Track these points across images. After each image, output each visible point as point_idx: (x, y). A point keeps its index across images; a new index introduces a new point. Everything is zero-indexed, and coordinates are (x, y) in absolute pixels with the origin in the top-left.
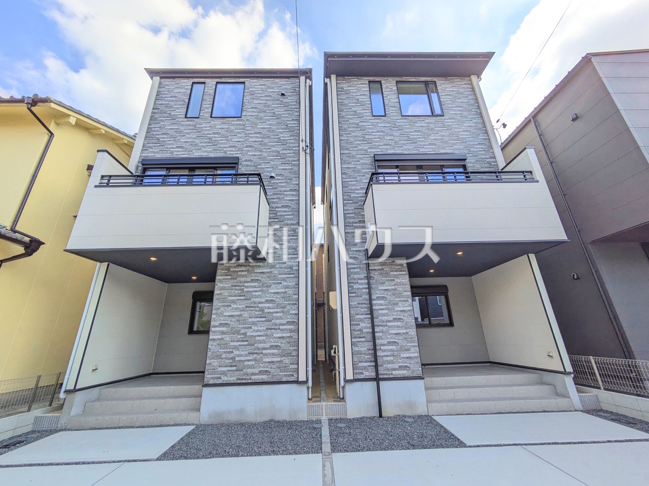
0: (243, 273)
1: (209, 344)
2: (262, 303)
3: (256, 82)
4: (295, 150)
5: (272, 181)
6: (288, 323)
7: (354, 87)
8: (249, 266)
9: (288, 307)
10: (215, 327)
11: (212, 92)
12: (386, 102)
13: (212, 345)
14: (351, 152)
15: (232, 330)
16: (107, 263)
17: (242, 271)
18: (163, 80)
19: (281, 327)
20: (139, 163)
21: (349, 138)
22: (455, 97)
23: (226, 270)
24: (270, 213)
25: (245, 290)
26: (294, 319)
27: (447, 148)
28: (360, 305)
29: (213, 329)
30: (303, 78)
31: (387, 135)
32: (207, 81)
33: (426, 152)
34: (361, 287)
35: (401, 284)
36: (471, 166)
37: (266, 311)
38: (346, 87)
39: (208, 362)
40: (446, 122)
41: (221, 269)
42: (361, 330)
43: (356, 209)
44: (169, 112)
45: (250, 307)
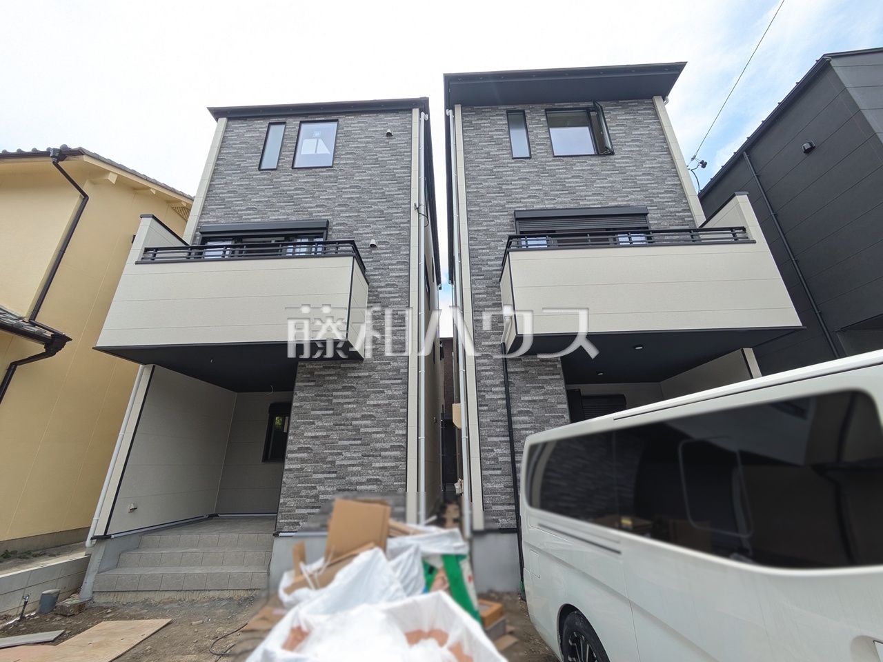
0: (331, 378)
1: (284, 476)
2: (356, 419)
3: (353, 119)
4: (405, 208)
5: (373, 252)
6: (393, 448)
7: (487, 119)
8: (340, 367)
9: (393, 425)
10: (292, 452)
11: (295, 134)
12: (532, 138)
13: (287, 478)
14: (481, 208)
15: (315, 456)
16: (152, 365)
17: (331, 375)
18: (230, 123)
19: (383, 453)
20: (196, 231)
21: (479, 190)
22: (630, 127)
23: (309, 373)
24: (369, 295)
25: (334, 401)
26: (401, 441)
27: (620, 199)
28: (494, 423)
29: (289, 455)
30: (416, 111)
31: (533, 183)
32: (289, 120)
33: (590, 205)
34: (495, 397)
35: (552, 393)
36: (654, 222)
37: (362, 430)
38: (475, 121)
39: (282, 501)
40: (617, 163)
41: (302, 372)
42: (495, 459)
43: (490, 287)
44: (238, 163)
45: (341, 425)
